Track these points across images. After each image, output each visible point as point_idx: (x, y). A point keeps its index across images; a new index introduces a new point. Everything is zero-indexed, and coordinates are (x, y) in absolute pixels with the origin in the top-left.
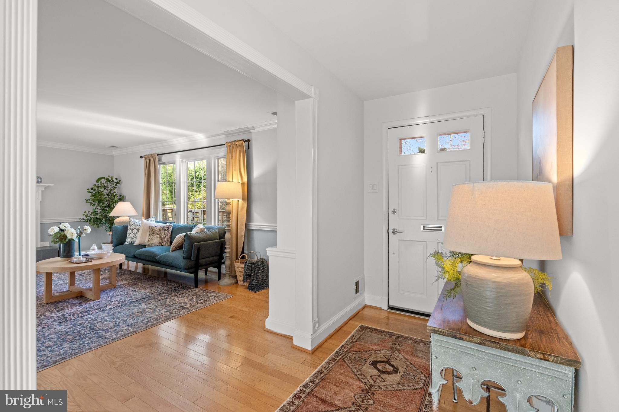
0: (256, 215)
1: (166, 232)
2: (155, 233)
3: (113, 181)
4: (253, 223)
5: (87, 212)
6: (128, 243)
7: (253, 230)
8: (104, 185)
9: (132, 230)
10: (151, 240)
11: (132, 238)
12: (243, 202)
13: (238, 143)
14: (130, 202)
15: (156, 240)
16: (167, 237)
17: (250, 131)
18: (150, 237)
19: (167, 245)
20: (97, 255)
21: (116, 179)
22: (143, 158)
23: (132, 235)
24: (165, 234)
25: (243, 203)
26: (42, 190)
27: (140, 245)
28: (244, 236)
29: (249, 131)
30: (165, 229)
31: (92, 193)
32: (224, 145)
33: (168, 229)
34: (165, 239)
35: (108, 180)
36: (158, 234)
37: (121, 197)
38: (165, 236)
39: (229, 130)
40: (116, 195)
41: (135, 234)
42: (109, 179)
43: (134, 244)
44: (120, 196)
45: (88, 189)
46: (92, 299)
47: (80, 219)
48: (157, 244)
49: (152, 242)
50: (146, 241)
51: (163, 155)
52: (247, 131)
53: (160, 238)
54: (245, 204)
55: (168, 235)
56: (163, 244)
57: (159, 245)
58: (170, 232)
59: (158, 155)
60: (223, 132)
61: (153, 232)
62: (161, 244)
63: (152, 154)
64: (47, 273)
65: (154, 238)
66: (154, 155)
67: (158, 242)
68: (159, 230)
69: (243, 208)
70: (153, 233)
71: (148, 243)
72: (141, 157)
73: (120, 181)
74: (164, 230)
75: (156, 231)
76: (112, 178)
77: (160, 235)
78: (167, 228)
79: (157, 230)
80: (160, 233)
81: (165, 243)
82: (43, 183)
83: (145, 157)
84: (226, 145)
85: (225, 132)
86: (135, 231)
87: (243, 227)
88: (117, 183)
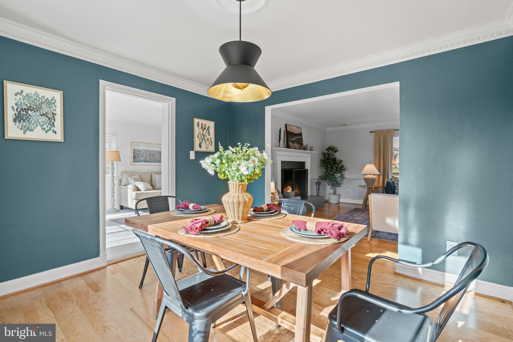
22: (373, 133)
63: (387, 130)
66: (389, 131)
83: (377, 132)
88: (336, 151)
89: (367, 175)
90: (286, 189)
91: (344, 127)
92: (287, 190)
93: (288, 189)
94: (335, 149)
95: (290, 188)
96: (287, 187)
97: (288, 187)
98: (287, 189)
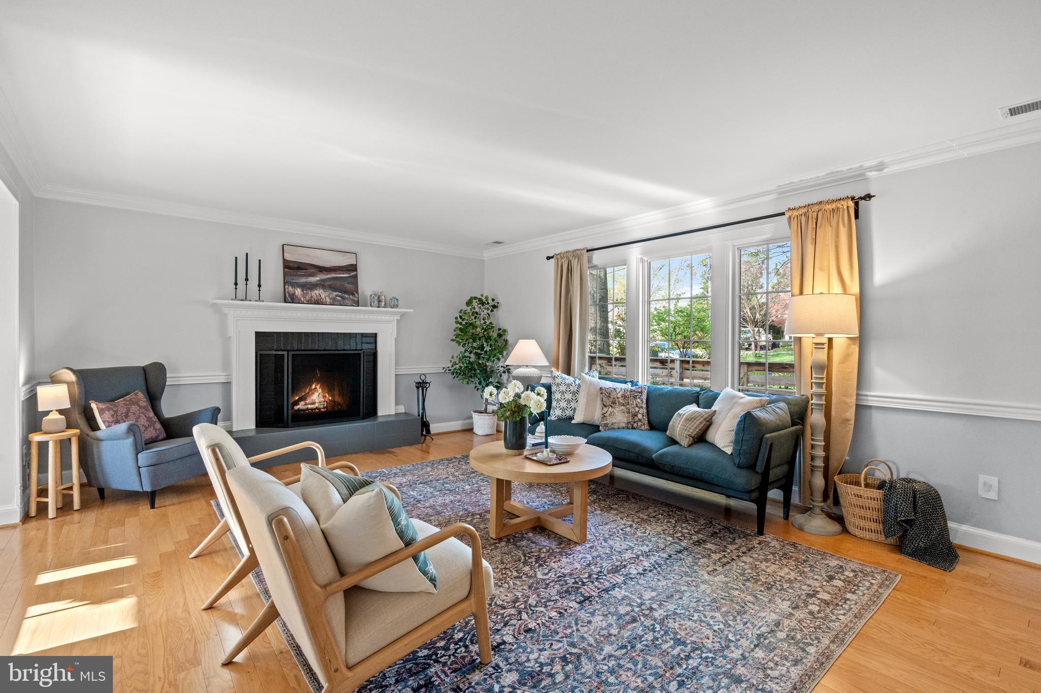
0: (878, 372)
1: (639, 400)
2: (617, 403)
3: (488, 303)
4: (870, 392)
5: (455, 357)
6: (556, 418)
7: (870, 407)
8: (475, 311)
9: (563, 393)
10: (610, 415)
11: (563, 409)
12: (850, 342)
13: (829, 207)
14: (536, 341)
15: (619, 417)
16: (641, 411)
17: (865, 175)
18: (605, 410)
19: (643, 428)
20: (565, 447)
21: (493, 300)
22: (552, 260)
23: (563, 404)
24: (636, 404)
25: (849, 344)
26: (397, 320)
27: (583, 423)
28: (852, 422)
29: (863, 175)
30: (636, 394)
31: (461, 324)
32: (783, 214)
33: (640, 394)
34: (640, 416)
35: (482, 303)
36: (624, 405)
37: (501, 331)
38: (637, 409)
39: (795, 181)
40: (493, 327)
41: (569, 401)
42: (482, 300)
43: (573, 422)
44: (500, 329)
45: (456, 318)
46: (575, 539)
47: (444, 368)
48: (624, 425)
49: (614, 421)
50: (596, 418)
51: (595, 252)
52: (860, 176)
53: (629, 412)
54: (854, 346)
55: (642, 407)
56: (635, 425)
57: (628, 428)
58: (645, 401)
59: (588, 251)
60: (774, 187)
61: (611, 400)
62: (632, 425)
63: (575, 251)
64: (500, 482)
65: (615, 412)
66: (579, 252)
67: (626, 421)
68: (624, 397)
69: (846, 357)
70: (614, 403)
71: (605, 422)
72: (549, 258)
73: (498, 303)
74: (635, 397)
75: (618, 398)
76: (487, 298)
77: (628, 406)
78: (639, 392)
79: (619, 395)
80: (628, 403)
81: (640, 424)
82: (401, 308)
83: (559, 256)
84: (787, 215)
85: (778, 186)
86: (568, 396)
87: (848, 400)
88: (494, 307)
89: (520, 366)
90: (307, 391)
91: (499, 251)
92: (310, 393)
93: (313, 391)
94: (490, 301)
95: (318, 387)
96: (311, 386)
97: (313, 386)
98: (311, 390)
